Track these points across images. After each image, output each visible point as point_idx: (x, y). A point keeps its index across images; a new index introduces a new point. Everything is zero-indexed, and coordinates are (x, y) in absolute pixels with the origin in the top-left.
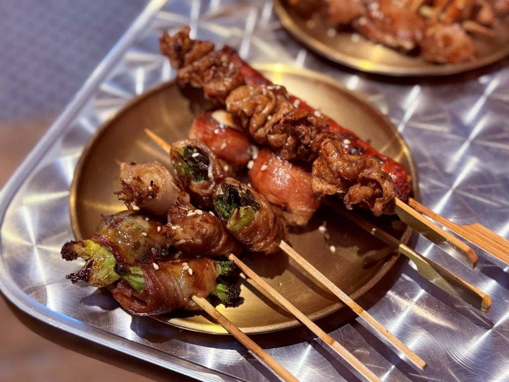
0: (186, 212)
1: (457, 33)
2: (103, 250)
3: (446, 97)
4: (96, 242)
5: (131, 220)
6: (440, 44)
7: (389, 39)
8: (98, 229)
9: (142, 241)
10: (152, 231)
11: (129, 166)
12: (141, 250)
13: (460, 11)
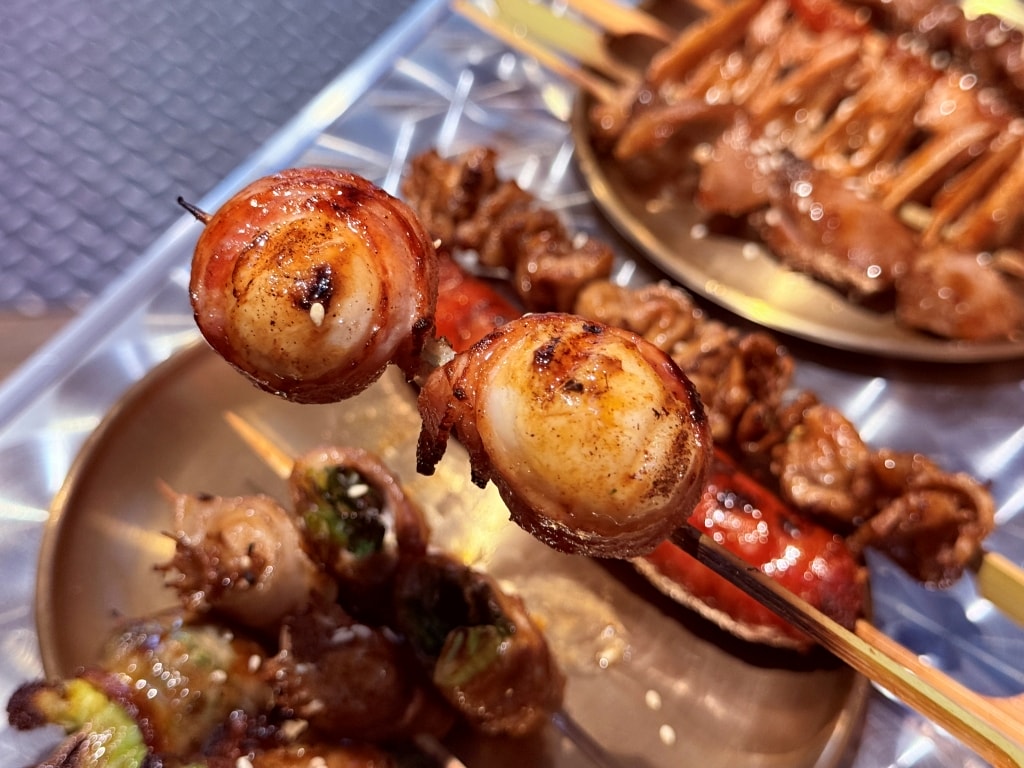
0: (330, 633)
1: (982, 273)
2: (110, 711)
3: (943, 412)
4: (96, 688)
5: (187, 636)
6: (943, 294)
7: (826, 263)
8: (103, 654)
9: (212, 695)
10: (237, 669)
11: (196, 506)
12: (207, 717)
13: (991, 225)
